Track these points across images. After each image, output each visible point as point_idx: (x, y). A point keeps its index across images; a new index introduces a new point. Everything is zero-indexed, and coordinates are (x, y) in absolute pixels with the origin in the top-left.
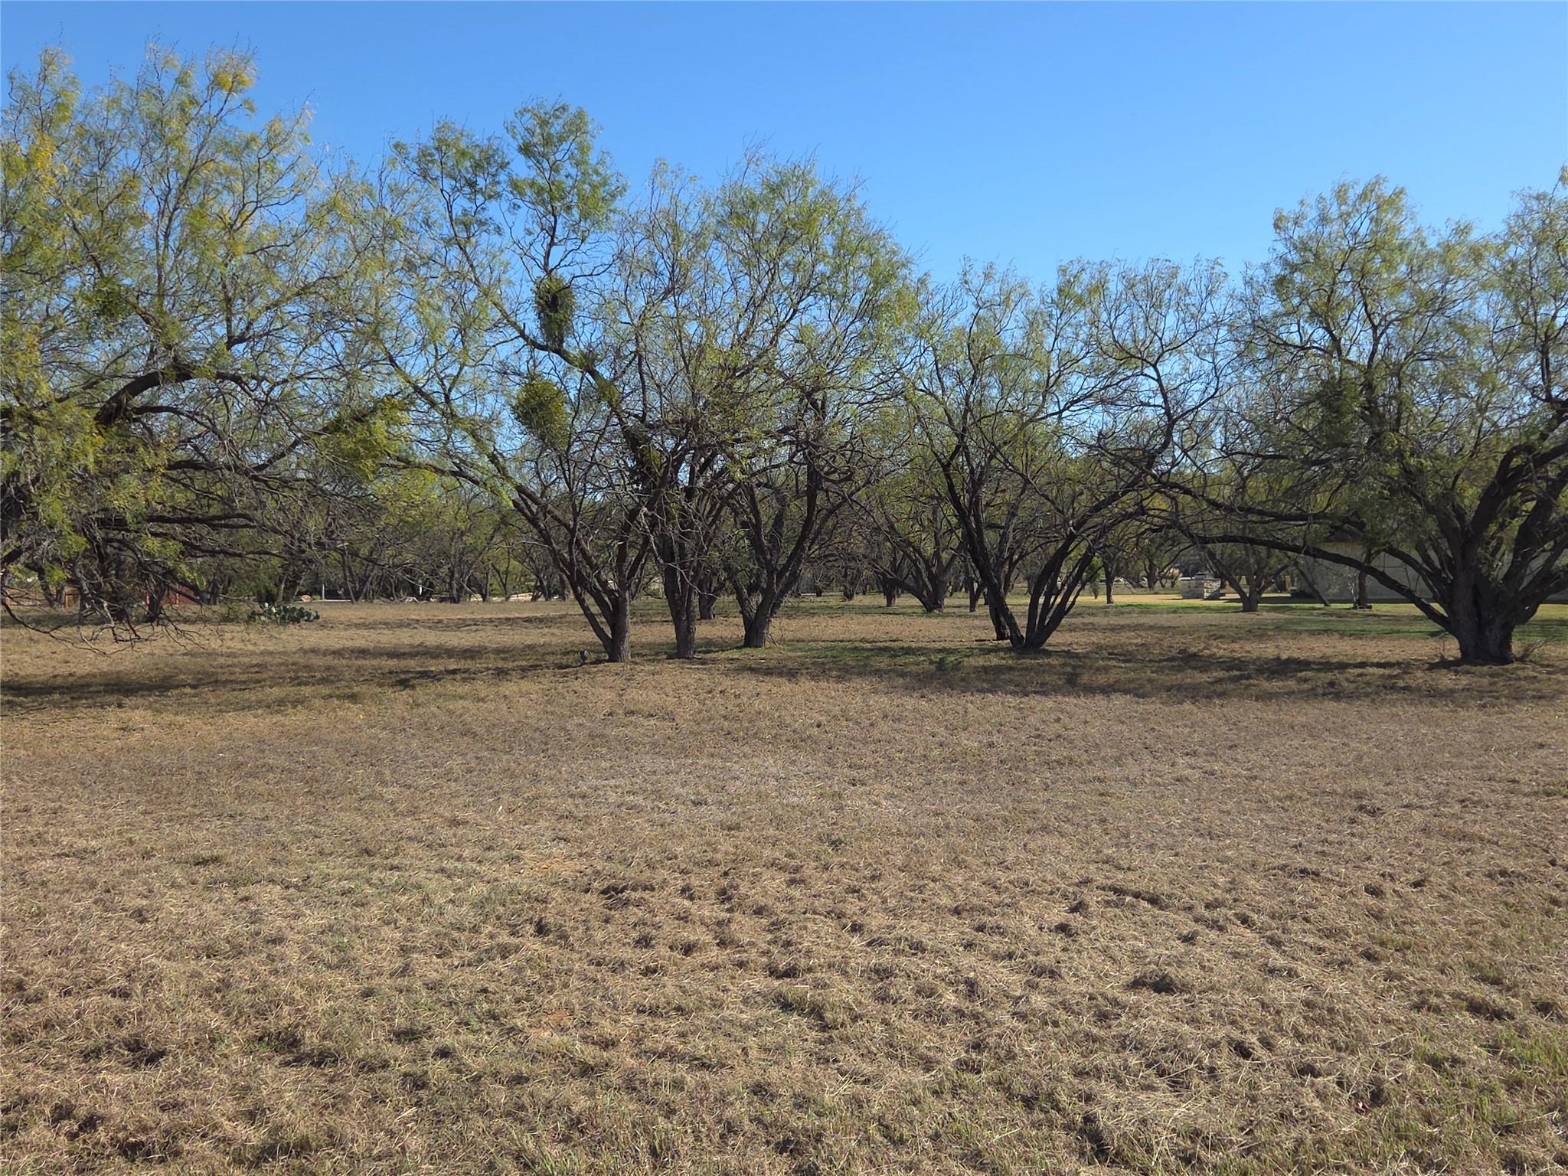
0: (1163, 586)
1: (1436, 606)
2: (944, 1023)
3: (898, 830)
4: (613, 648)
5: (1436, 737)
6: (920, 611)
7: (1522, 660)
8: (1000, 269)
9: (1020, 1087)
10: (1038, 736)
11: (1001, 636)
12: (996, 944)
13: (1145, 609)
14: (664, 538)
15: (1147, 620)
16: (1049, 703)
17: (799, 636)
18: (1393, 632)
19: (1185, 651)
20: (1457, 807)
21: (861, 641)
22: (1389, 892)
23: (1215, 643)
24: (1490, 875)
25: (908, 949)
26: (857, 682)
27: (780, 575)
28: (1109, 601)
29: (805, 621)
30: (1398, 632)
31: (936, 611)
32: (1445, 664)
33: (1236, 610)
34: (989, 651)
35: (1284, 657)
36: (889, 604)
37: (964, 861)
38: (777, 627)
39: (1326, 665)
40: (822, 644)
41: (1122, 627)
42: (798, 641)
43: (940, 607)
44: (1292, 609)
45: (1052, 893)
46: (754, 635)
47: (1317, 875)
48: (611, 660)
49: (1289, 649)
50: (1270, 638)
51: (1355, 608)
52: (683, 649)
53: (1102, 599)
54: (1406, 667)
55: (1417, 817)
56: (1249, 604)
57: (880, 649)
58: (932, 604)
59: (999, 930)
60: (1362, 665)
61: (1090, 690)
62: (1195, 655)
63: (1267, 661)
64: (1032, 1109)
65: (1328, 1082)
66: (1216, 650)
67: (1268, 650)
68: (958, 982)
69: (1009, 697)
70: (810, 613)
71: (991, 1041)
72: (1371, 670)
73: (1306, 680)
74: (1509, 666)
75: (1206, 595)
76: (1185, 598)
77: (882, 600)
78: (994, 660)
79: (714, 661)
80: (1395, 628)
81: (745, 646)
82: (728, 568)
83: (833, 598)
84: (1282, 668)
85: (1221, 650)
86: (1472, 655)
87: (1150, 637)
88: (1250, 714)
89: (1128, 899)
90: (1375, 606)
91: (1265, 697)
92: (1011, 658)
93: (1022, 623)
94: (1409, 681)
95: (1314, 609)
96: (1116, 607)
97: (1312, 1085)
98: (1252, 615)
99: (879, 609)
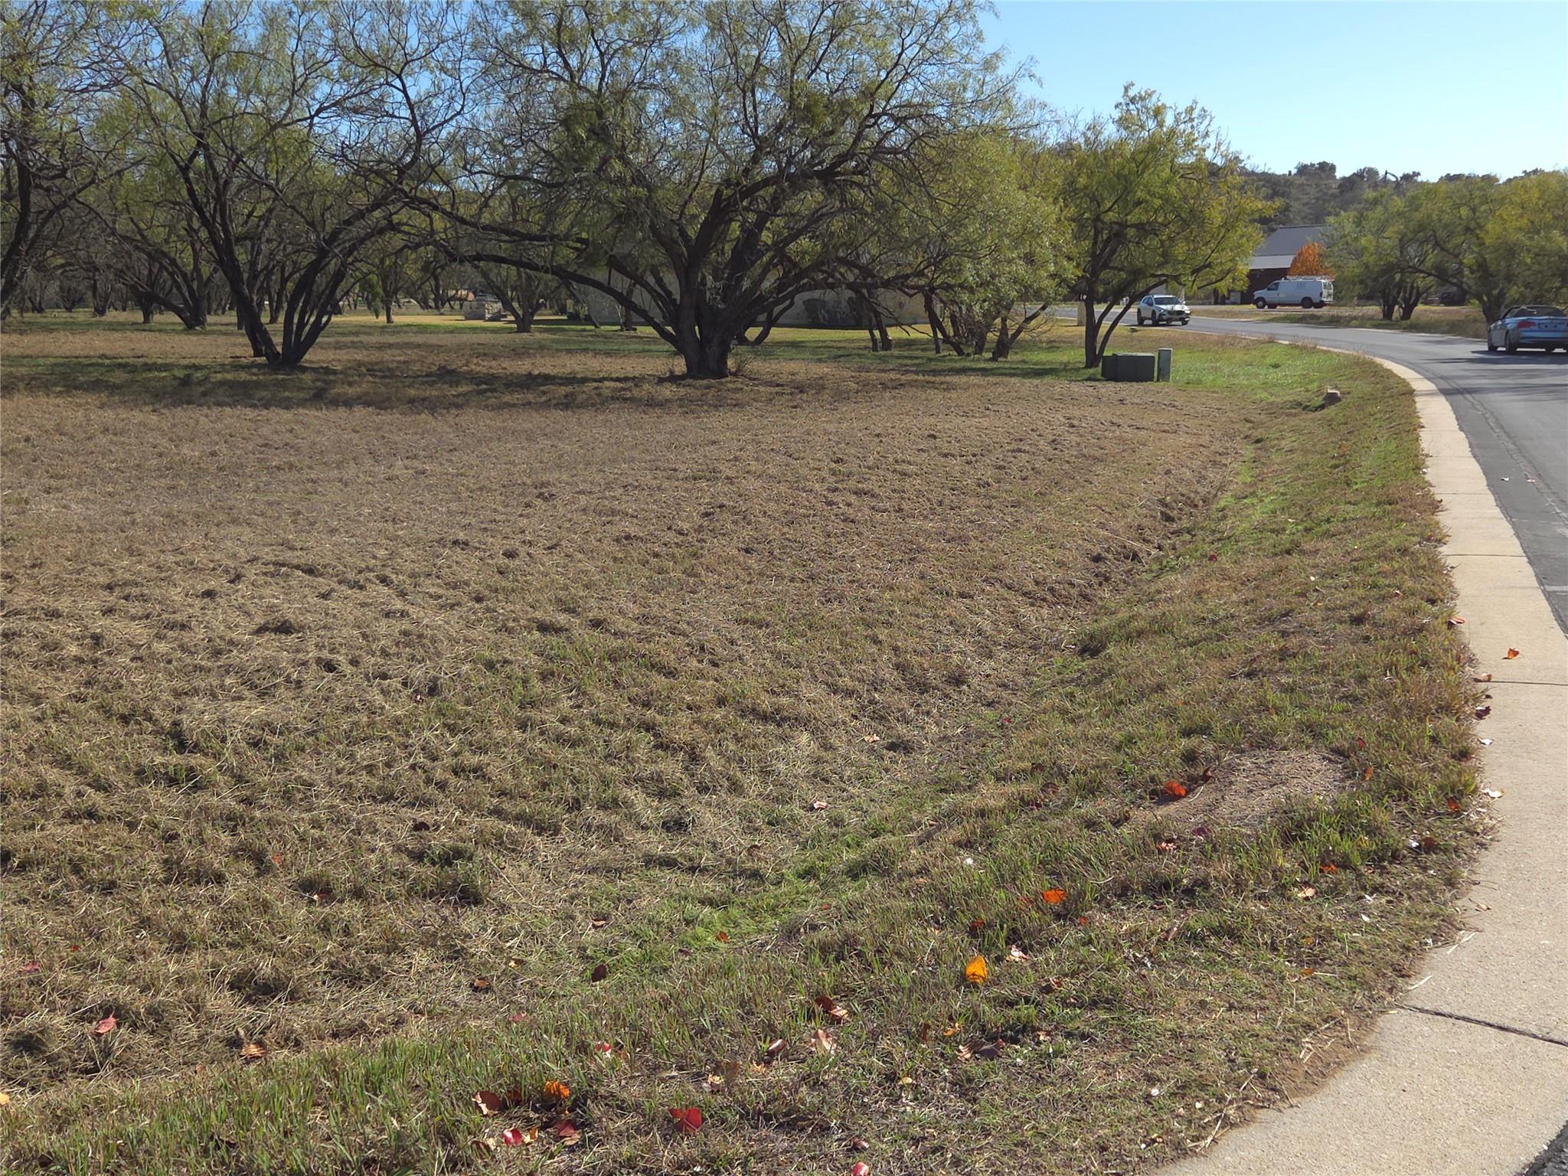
0: (452, 308)
1: (669, 329)
2: (63, 669)
3: (79, 527)
5: (634, 437)
6: (181, 328)
7: (735, 374)
9: (120, 707)
10: (266, 445)
11: (257, 353)
12: (136, 608)
13: (422, 329)
15: (419, 339)
16: (288, 415)
17: (29, 352)
18: (644, 351)
19: (444, 367)
20: (621, 491)
21: (100, 357)
22: (523, 554)
23: (475, 361)
24: (617, 540)
25: (43, 616)
26: (82, 398)
28: (389, 320)
29: (40, 337)
30: (648, 351)
31: (199, 329)
32: (673, 379)
33: (510, 331)
34: (243, 367)
35: (536, 372)
36: (147, 320)
37: (138, 549)
39: (571, 380)
40: (51, 360)
41: (391, 346)
42: (24, 357)
43: (202, 323)
44: (564, 330)
45: (214, 569)
47: (467, 545)
49: (545, 365)
50: (529, 356)
51: (621, 330)
53: (383, 318)
54: (638, 381)
55: (583, 500)
56: (523, 325)
57: (120, 365)
58: (193, 321)
59: (143, 598)
60: (601, 380)
61: (335, 403)
62: (453, 371)
63: (520, 376)
64: (128, 723)
65: (395, 683)
66: (473, 367)
67: (523, 366)
68: (84, 637)
69: (248, 411)
70: (48, 329)
71: (101, 677)
72: (607, 384)
73: (544, 393)
74: (723, 380)
75: (488, 316)
76: (467, 319)
77: (139, 316)
78: (243, 376)
80: (647, 347)
83: (82, 315)
84: (530, 382)
85: (481, 367)
86: (697, 370)
87: (412, 354)
88: (479, 421)
89: (283, 569)
90: (639, 328)
91: (500, 407)
92: (264, 374)
93: (278, 340)
94: (636, 392)
95: (584, 330)
96: (396, 327)
97: (380, 684)
98: (525, 335)
99: (134, 326)
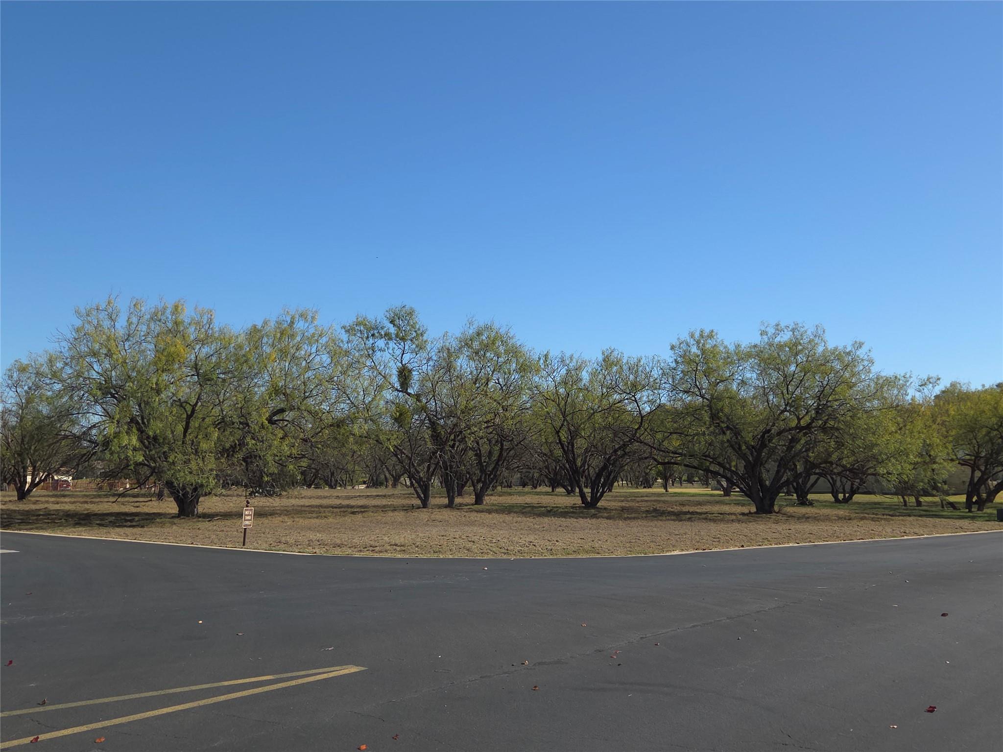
4: (425, 504)
7: (777, 513)
8: (576, 356)
11: (583, 503)
13: (678, 495)
14: (444, 462)
17: (495, 502)
19: (656, 509)
27: (490, 475)
28: (666, 491)
31: (572, 494)
32: (748, 513)
33: (721, 495)
34: (574, 507)
35: (692, 511)
36: (553, 491)
38: (487, 500)
40: (508, 505)
42: (499, 504)
46: (479, 500)
48: (423, 508)
49: (703, 509)
50: (703, 505)
52: (450, 505)
56: (726, 493)
72: (715, 515)
76: (712, 490)
77: (550, 489)
79: (462, 509)
81: (475, 504)
82: (468, 473)
86: (760, 510)
87: (650, 504)
93: (589, 499)
98: (728, 498)
99: (547, 494)
